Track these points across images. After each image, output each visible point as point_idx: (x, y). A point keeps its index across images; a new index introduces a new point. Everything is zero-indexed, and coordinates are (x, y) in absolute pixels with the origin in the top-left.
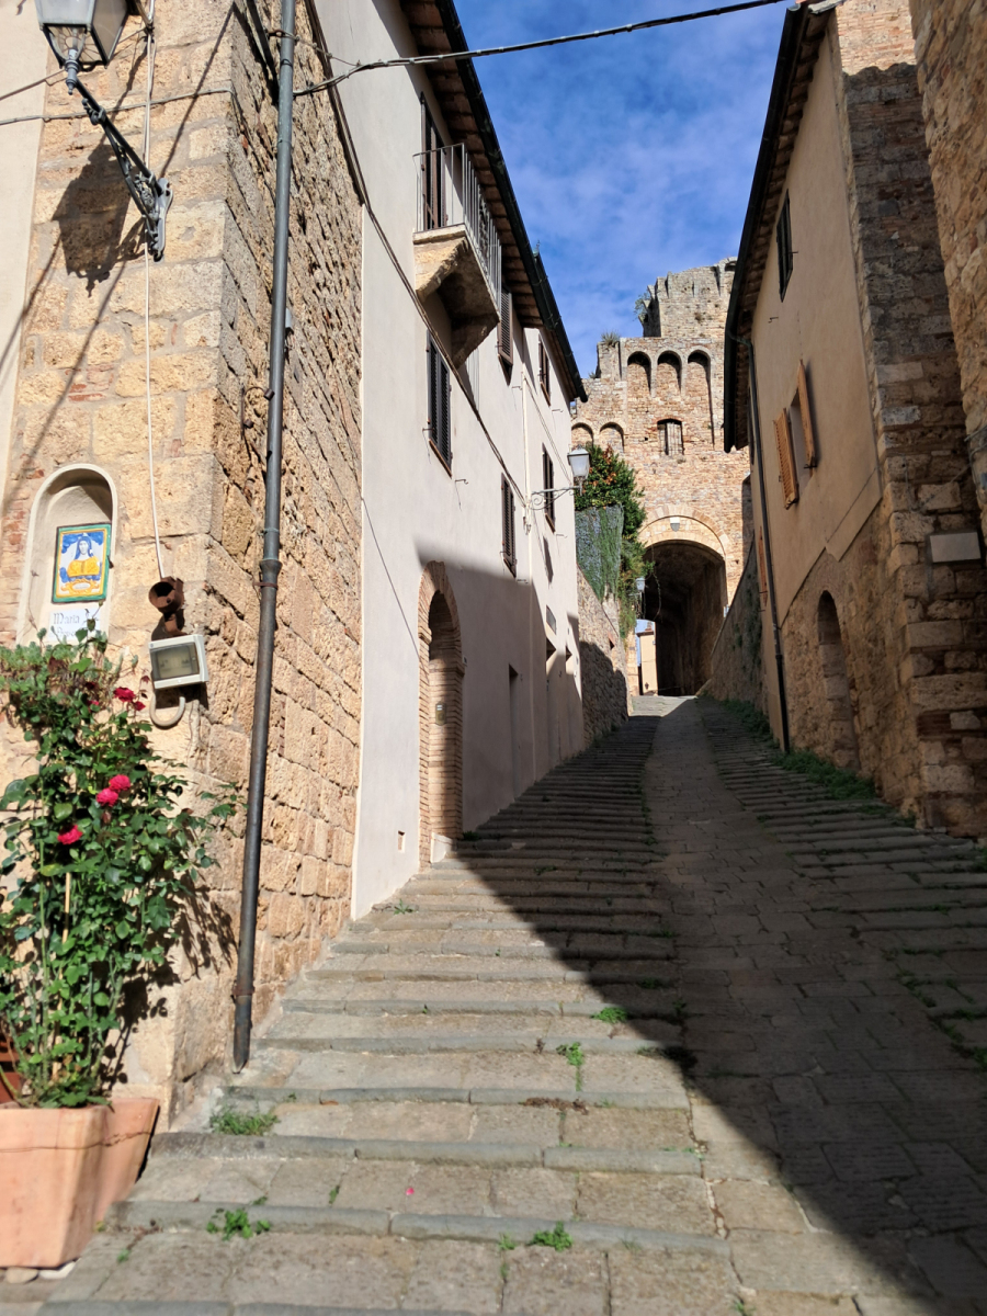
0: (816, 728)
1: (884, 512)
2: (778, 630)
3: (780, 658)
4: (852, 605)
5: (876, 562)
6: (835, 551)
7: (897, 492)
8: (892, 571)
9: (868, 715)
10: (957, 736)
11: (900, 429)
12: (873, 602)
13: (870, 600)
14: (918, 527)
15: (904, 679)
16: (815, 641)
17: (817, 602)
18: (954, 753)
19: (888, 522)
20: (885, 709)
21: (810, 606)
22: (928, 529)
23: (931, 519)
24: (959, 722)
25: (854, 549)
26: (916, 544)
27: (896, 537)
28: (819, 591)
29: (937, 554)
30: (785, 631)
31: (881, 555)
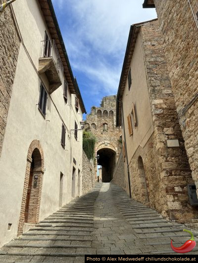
0: (137, 190)
1: (155, 134)
2: (128, 166)
3: (129, 173)
4: (146, 159)
5: (153, 147)
6: (142, 146)
7: (158, 129)
8: (157, 149)
9: (151, 187)
10: (176, 193)
11: (158, 115)
12: (152, 158)
13: (151, 157)
14: (164, 138)
15: (161, 178)
16: (137, 168)
17: (137, 159)
18: (176, 198)
19: (156, 137)
20: (156, 186)
21: (136, 160)
22: (166, 139)
23: (167, 136)
24: (177, 189)
25: (147, 145)
26: (163, 142)
27: (158, 140)
28: (138, 156)
29: (169, 145)
30: (130, 166)
31: (154, 146)
